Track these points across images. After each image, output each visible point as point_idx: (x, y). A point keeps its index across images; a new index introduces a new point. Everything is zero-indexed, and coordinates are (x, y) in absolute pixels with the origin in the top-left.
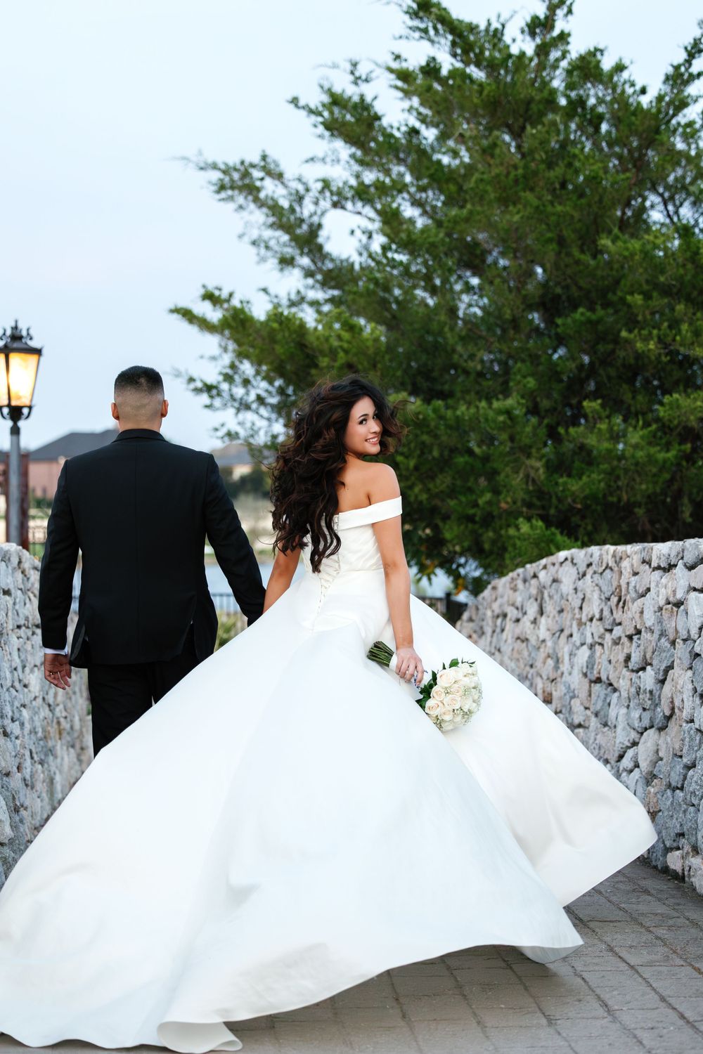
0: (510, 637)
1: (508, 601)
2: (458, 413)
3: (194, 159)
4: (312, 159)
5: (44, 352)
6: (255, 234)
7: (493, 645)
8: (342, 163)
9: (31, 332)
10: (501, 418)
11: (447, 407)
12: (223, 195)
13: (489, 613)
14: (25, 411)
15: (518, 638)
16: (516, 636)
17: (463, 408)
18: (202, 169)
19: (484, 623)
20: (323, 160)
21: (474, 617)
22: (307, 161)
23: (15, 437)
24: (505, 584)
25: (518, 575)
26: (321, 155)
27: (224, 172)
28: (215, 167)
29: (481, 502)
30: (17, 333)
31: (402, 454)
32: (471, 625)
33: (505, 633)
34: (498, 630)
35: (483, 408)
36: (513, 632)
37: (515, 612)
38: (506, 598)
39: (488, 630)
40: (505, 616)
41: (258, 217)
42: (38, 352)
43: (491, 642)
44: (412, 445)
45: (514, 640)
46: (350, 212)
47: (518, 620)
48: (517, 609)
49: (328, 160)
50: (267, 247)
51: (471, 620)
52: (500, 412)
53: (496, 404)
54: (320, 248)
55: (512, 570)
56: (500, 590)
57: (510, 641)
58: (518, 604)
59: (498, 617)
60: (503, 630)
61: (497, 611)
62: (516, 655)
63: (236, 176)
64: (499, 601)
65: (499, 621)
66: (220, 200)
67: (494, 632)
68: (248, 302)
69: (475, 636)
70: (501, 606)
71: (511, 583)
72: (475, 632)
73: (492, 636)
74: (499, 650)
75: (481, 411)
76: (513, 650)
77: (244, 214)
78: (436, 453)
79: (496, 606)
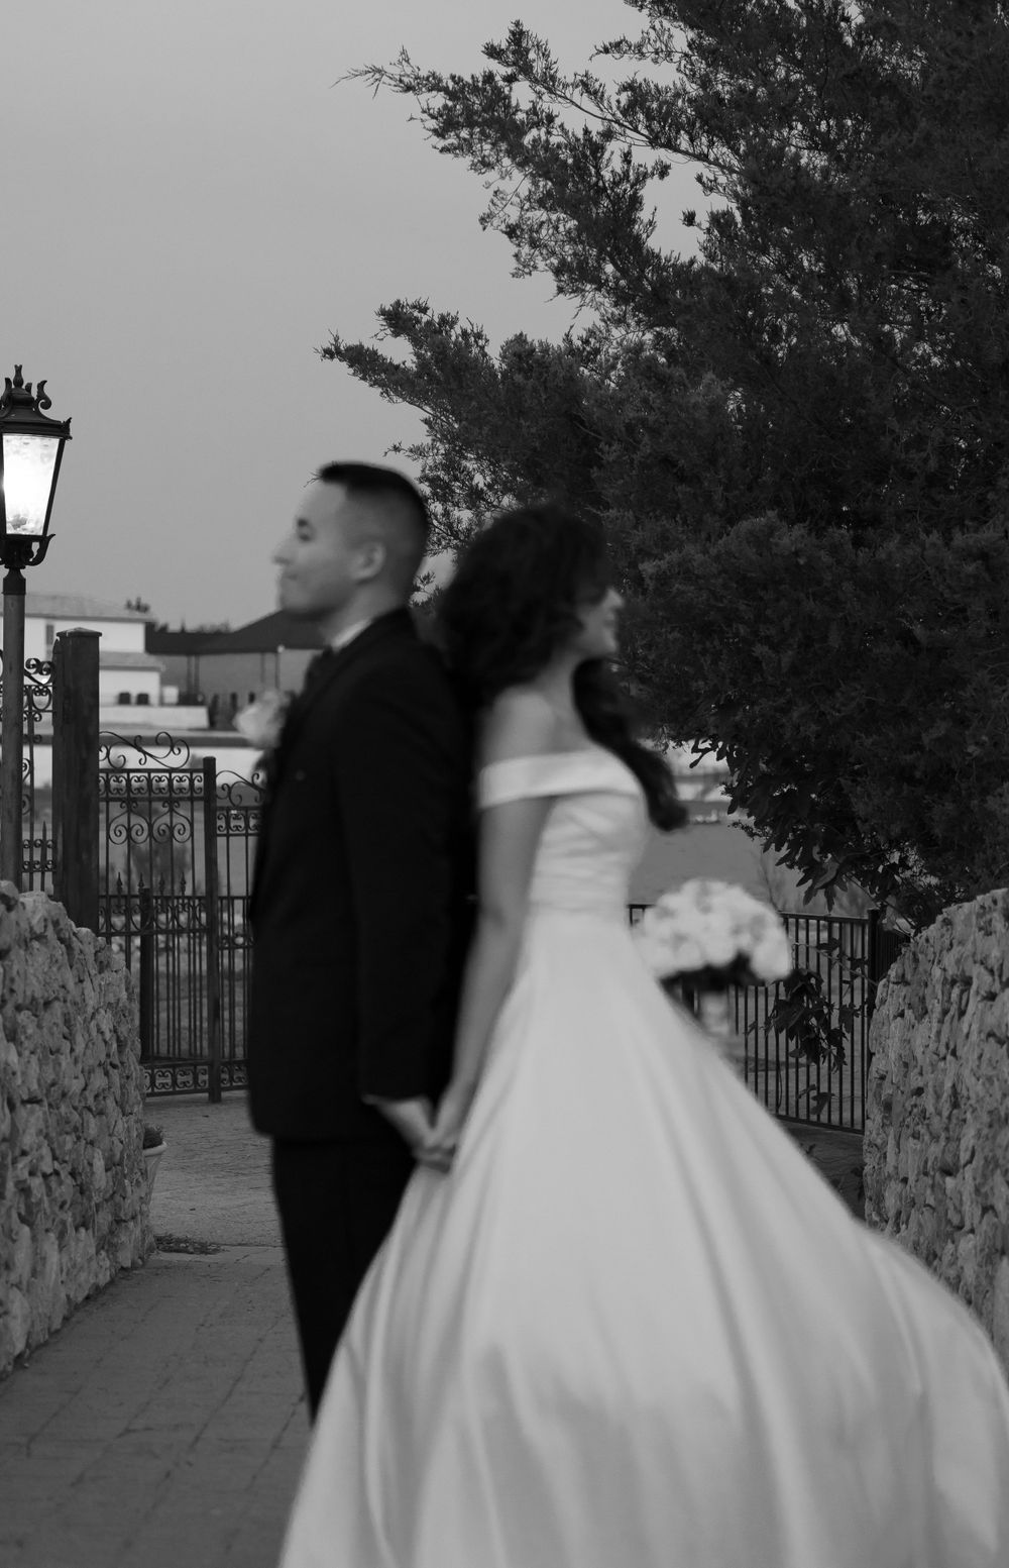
0: (975, 1027)
1: (974, 954)
2: (882, 555)
3: (396, 71)
4: (618, 45)
5: (73, 430)
6: (513, 215)
7: (944, 1039)
8: (676, 57)
9: (47, 390)
10: (970, 568)
11: (858, 542)
12: (452, 140)
13: (937, 972)
14: (35, 546)
15: (991, 1034)
16: (987, 1030)
17: (892, 545)
18: (409, 88)
19: (928, 991)
20: (639, 50)
21: (908, 977)
22: (606, 51)
23: (12, 598)
24: (968, 917)
25: (995, 902)
26: (635, 39)
27: (452, 95)
28: (434, 84)
29: (926, 739)
30: (21, 393)
31: (767, 640)
32: (904, 990)
33: (967, 1018)
34: (953, 1010)
35: (934, 545)
36: (982, 1021)
37: (988, 978)
38: (969, 946)
39: (936, 1008)
40: (968, 982)
41: (518, 183)
42: (61, 431)
43: (939, 1033)
44: (787, 622)
45: (983, 1036)
46: (686, 153)
47: (992, 997)
48: (991, 972)
49: (648, 49)
50: (534, 244)
51: (902, 981)
52: (967, 555)
53: (959, 539)
54: (637, 243)
55: (985, 891)
56: (959, 928)
57: (974, 1037)
58: (993, 962)
59: (953, 982)
60: (962, 1013)
61: (952, 971)
62: (985, 1070)
63: (476, 102)
64: (956, 949)
65: (956, 991)
66: (444, 150)
67: (945, 1012)
68: (479, 336)
69: (909, 1013)
70: (958, 962)
71: (979, 916)
72: (910, 1006)
73: (941, 1021)
74: (954, 1053)
75: (929, 553)
76: (980, 1057)
77: (492, 175)
78: (835, 640)
79: (949, 960)
